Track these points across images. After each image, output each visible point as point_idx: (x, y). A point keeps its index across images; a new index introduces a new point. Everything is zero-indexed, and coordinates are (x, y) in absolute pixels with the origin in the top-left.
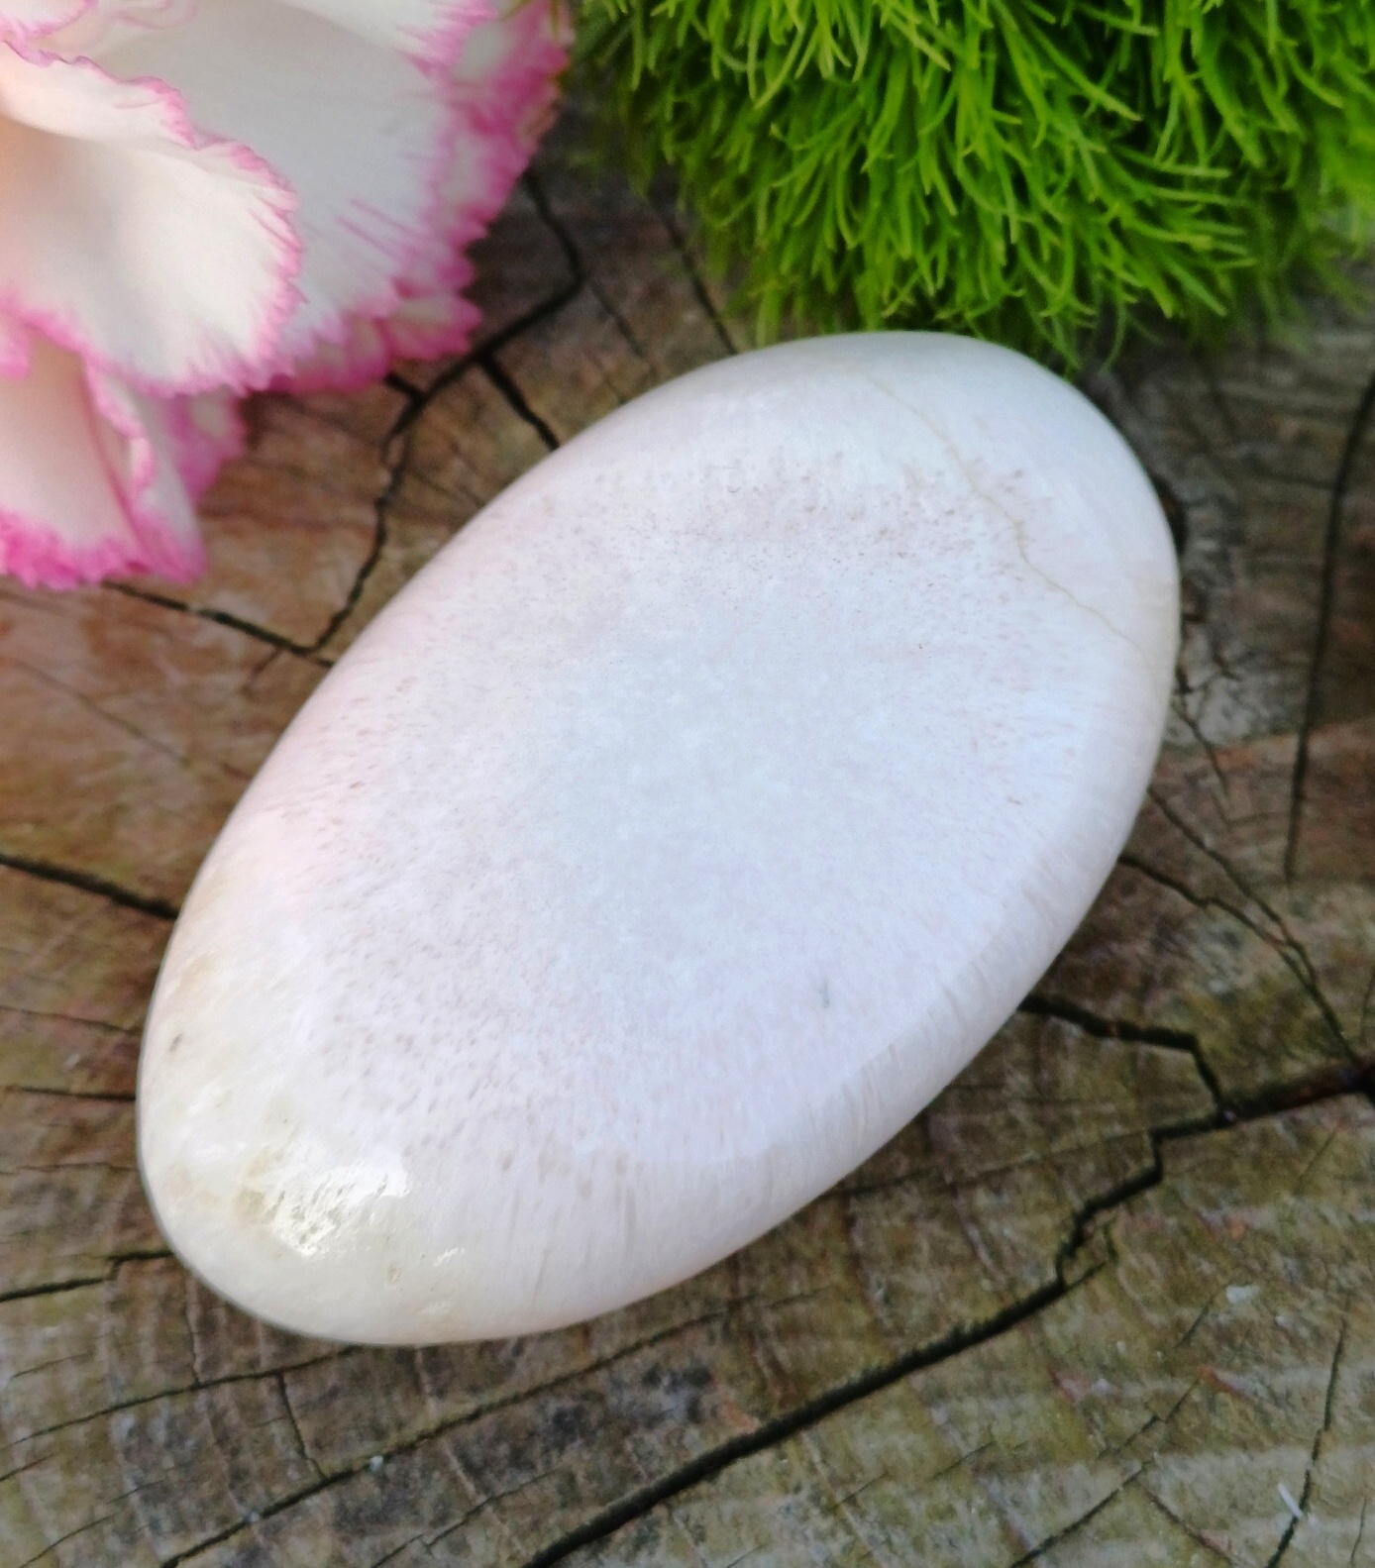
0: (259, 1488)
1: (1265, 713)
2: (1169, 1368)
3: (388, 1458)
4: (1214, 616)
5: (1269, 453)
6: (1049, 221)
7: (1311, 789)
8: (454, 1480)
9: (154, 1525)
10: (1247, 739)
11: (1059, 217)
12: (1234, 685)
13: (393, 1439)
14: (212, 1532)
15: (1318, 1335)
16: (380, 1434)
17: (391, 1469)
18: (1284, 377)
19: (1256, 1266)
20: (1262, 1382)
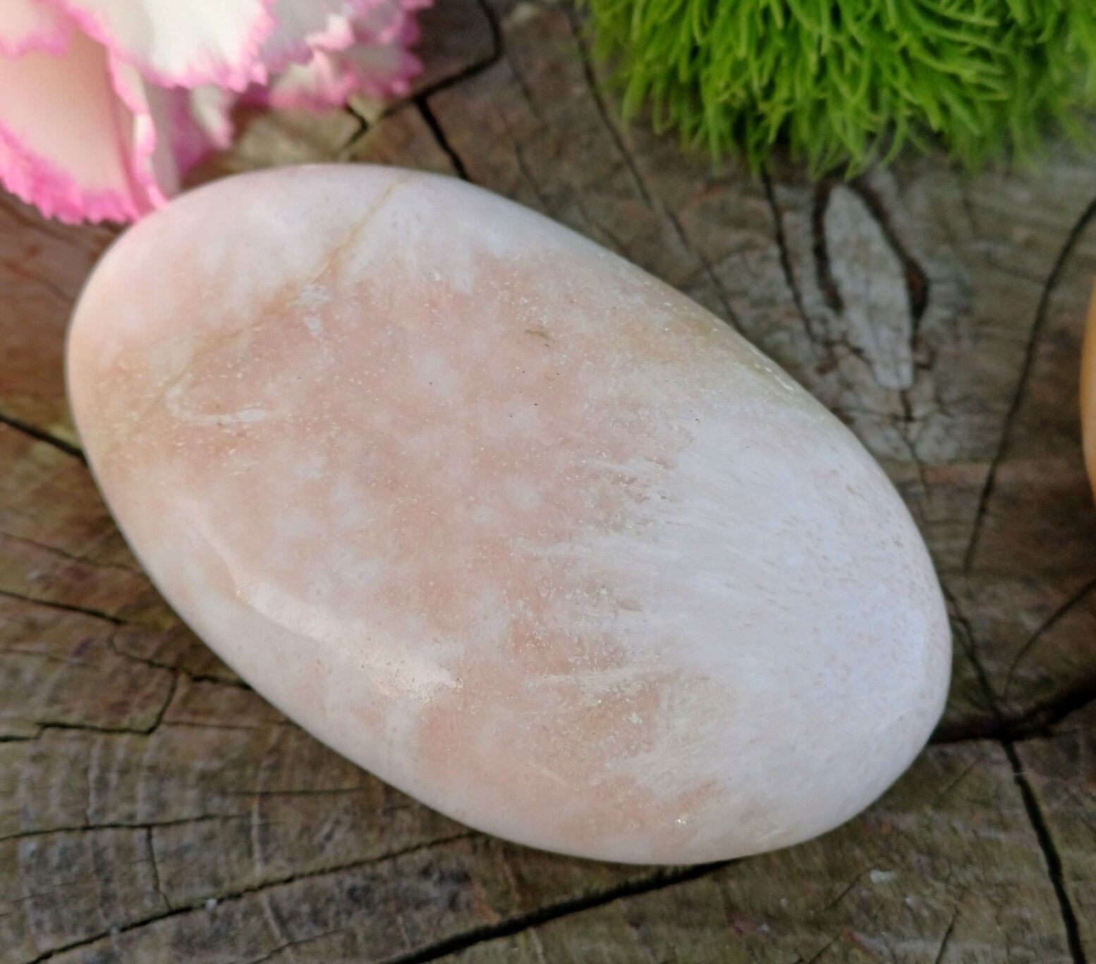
0: (122, 910)
1: (968, 444)
2: (816, 925)
3: (220, 901)
4: (940, 366)
5: (1002, 251)
6: (854, 43)
7: (993, 506)
8: (266, 926)
9: (39, 924)
10: (952, 462)
11: (862, 41)
12: (947, 420)
13: (227, 887)
14: (81, 936)
15: (936, 915)
16: (216, 882)
17: (221, 910)
18: (1021, 195)
19: (896, 857)
20: (887, 945)
